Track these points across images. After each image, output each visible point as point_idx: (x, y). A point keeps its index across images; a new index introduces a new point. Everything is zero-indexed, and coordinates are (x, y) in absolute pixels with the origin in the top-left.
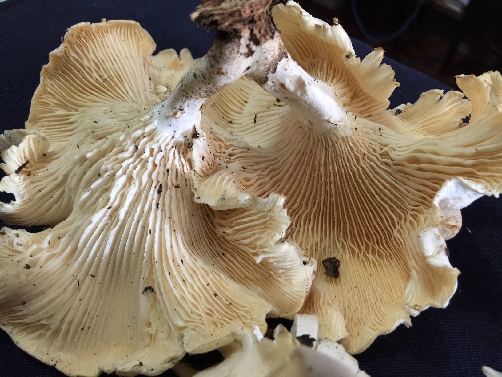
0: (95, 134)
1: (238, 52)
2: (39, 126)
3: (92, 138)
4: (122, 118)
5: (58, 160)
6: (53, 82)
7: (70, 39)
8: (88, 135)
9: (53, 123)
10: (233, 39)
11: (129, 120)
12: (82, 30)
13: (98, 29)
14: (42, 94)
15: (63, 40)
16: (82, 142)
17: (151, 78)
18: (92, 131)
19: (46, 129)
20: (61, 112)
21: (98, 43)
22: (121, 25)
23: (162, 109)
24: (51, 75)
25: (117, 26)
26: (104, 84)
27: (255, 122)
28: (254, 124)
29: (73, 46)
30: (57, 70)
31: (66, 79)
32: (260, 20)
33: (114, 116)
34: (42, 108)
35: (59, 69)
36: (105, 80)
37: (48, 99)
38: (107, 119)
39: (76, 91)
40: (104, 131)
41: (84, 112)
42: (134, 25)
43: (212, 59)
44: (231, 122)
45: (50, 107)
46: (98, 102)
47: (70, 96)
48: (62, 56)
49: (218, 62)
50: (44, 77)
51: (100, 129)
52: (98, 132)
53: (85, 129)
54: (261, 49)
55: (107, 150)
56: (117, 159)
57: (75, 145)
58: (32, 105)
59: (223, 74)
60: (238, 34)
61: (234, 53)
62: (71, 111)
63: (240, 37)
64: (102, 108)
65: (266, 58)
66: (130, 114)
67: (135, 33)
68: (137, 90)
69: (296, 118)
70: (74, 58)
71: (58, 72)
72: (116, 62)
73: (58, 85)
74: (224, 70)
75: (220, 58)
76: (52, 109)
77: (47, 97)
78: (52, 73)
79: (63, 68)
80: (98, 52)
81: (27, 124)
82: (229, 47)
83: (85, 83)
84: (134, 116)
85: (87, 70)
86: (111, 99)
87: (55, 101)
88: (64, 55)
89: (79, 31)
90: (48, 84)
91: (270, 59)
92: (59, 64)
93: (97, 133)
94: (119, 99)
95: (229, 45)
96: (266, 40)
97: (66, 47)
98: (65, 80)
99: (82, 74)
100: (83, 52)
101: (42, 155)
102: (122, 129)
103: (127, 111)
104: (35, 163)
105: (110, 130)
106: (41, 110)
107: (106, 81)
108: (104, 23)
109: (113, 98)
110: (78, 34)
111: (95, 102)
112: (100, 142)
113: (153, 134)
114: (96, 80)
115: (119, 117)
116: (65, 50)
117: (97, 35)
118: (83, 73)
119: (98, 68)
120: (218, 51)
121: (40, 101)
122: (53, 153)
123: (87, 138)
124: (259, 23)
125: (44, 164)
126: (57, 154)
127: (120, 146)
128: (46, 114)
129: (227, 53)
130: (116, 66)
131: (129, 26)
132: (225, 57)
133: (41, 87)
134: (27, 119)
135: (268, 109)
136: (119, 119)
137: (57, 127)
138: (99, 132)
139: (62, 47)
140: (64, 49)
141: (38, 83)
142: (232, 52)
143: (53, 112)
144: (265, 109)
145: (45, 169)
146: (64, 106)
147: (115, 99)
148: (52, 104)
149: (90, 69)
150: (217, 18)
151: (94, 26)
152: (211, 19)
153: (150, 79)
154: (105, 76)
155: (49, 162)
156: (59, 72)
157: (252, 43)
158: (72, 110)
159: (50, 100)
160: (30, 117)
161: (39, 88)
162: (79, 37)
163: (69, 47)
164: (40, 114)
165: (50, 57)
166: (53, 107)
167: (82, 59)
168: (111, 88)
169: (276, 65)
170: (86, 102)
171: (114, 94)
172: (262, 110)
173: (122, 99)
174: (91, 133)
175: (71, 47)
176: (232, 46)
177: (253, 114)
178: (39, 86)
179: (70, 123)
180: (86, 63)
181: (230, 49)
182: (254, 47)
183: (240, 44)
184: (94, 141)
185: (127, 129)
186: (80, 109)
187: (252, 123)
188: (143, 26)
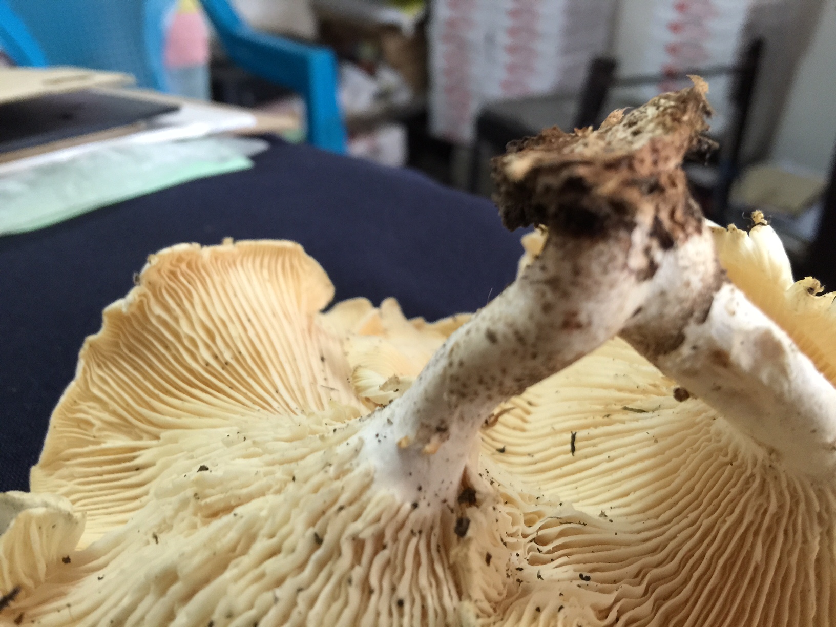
0: (203, 502)
1: (625, 266)
2: (63, 478)
3: (195, 514)
4: (277, 456)
5: (100, 573)
6: (104, 372)
7: (154, 277)
8: (184, 504)
9: (98, 469)
10: (612, 233)
11: (296, 460)
12: (180, 259)
13: (216, 259)
14: (78, 401)
15: (138, 279)
16: (166, 526)
17: (325, 356)
18: (196, 495)
19: (80, 484)
20: (119, 441)
21: (215, 287)
22: (263, 251)
23: (388, 431)
24: (101, 358)
25: (255, 253)
26: (224, 373)
27: (573, 450)
28: (571, 454)
29: (158, 293)
30: (117, 345)
31: (136, 365)
32: (673, 184)
33: (253, 450)
34: (75, 433)
35: (124, 344)
36: (227, 363)
37: (91, 411)
38: (234, 459)
39: (157, 392)
40: (229, 494)
41: (174, 440)
42: (291, 252)
43: (546, 288)
44: (502, 451)
45: (94, 431)
46: (209, 416)
47: (141, 403)
48: (133, 314)
49: (565, 295)
50: (87, 363)
51: (218, 488)
52: (213, 495)
53: (178, 488)
54: (676, 259)
55: (233, 549)
56: (262, 576)
57: (146, 534)
58: (51, 427)
59: (579, 326)
60: (628, 218)
61: (615, 269)
62: (140, 438)
63: (631, 226)
64: (220, 430)
65: (688, 284)
66: (295, 443)
67: (292, 266)
68: (298, 384)
69: (709, 440)
70: (159, 318)
71: (120, 352)
72: (253, 326)
73: (117, 379)
74: (583, 318)
75: (575, 284)
76: (97, 434)
77: (89, 407)
78: (105, 353)
79: (132, 341)
80: (213, 304)
81: (36, 472)
82: (601, 253)
83: (180, 372)
84: (305, 450)
85: (187, 342)
86: (238, 408)
87: (107, 416)
88: (138, 313)
89: (174, 262)
90: (95, 378)
91: (697, 285)
92: (123, 333)
93: (208, 500)
94: (257, 407)
95: (601, 247)
96: (687, 236)
97: (145, 295)
98: (135, 369)
99: (174, 352)
100: (180, 305)
101: (58, 559)
102: (276, 487)
103: (287, 435)
104: (37, 583)
105: (245, 491)
106: (75, 438)
107: (228, 367)
108: (228, 246)
109: (244, 404)
110: (173, 269)
111: (200, 415)
112: (217, 524)
113: (364, 498)
114: (204, 364)
115: (267, 451)
116: (141, 301)
117: (213, 270)
118: (177, 350)
119: (213, 339)
120: (567, 267)
121: (71, 416)
122: (90, 555)
123: (181, 514)
124: (670, 191)
125: (62, 588)
126: (97, 558)
127: (272, 536)
128: (82, 447)
129: (595, 268)
130: (251, 333)
131: (281, 252)
132: (588, 282)
133: (78, 385)
134: (35, 461)
135: (606, 419)
136: (267, 458)
137: (106, 477)
138: (214, 498)
139: (133, 295)
140: (138, 299)
141: (71, 376)
142: (610, 266)
143: (98, 443)
144: (599, 419)
145: (62, 602)
146: (126, 427)
147: (247, 406)
148: (98, 424)
149: (193, 341)
150: (582, 171)
151: (207, 252)
152: (565, 174)
153: (323, 359)
154: (228, 356)
155: (75, 579)
156: (122, 351)
157: (655, 244)
158: (145, 436)
159: (95, 414)
160: (44, 456)
161: (72, 388)
162: (173, 273)
163: (150, 294)
164: (68, 448)
165: (106, 320)
166: (100, 430)
167: (176, 320)
168: (238, 381)
169: (710, 301)
170: (179, 417)
171: (245, 395)
172: (590, 420)
173: (265, 405)
174: (193, 502)
175: (155, 296)
176: (608, 249)
177: (564, 431)
178: (73, 385)
179: (138, 469)
180: (184, 328)
181: (604, 259)
182: (659, 255)
183: (629, 245)
184: (199, 523)
185: (291, 486)
186: (165, 434)
187: (565, 453)
188: (310, 251)
